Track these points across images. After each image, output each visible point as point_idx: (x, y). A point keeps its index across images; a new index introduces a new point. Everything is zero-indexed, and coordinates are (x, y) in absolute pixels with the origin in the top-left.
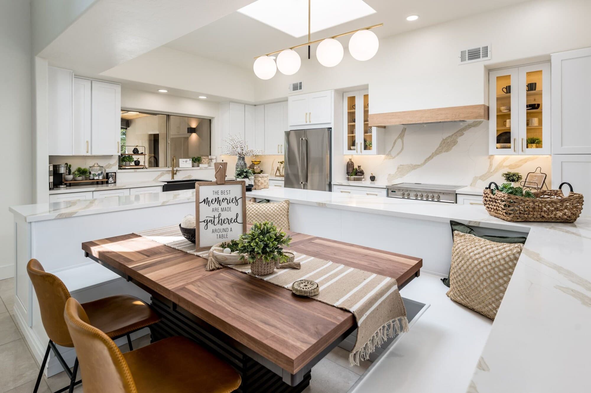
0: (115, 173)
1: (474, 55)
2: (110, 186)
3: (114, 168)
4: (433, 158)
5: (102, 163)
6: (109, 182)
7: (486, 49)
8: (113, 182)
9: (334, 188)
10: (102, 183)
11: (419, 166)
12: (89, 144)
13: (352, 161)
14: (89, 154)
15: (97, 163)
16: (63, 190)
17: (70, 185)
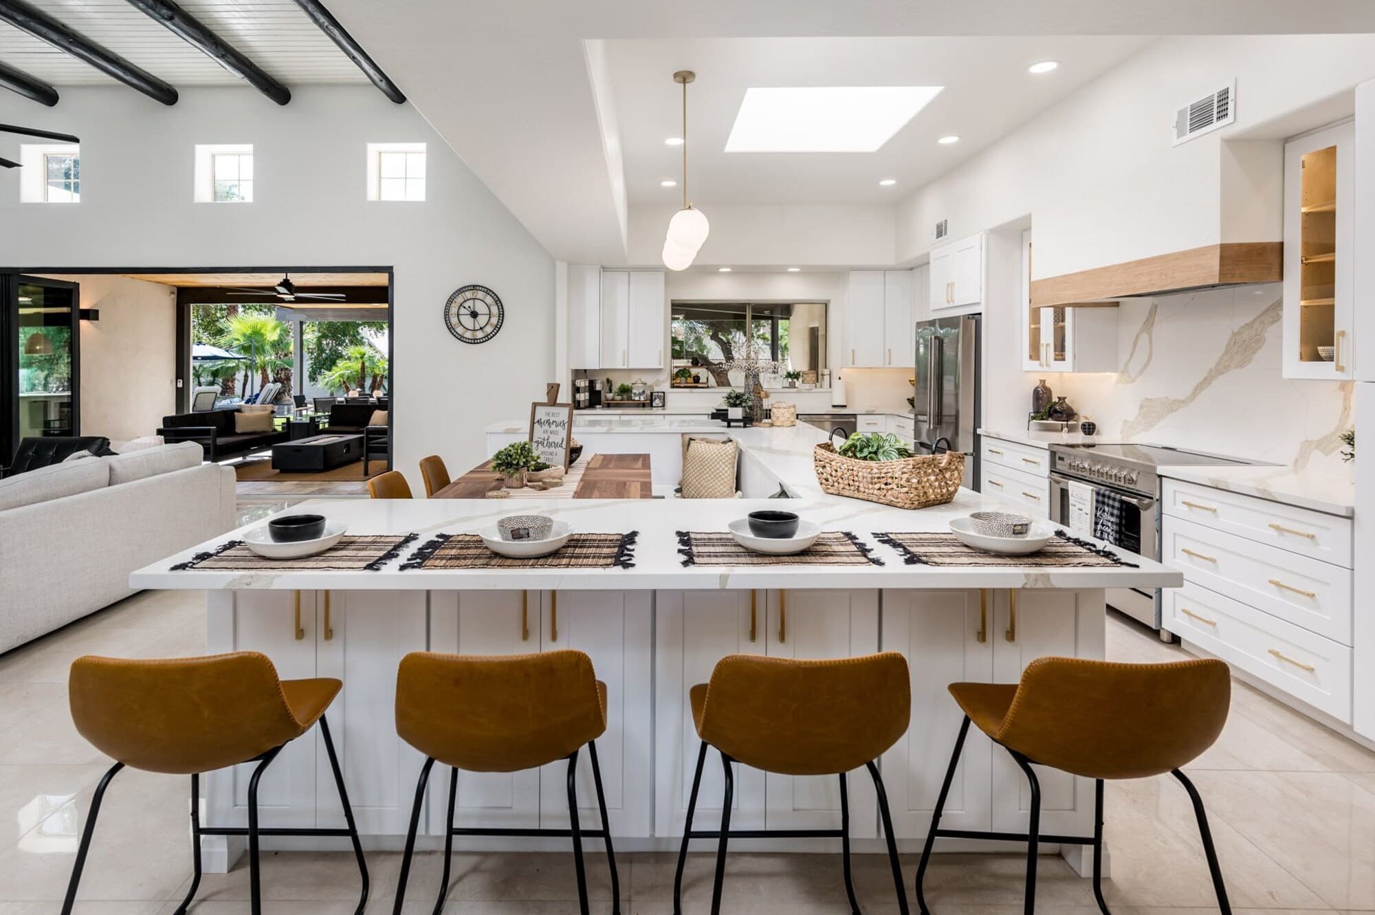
0: (664, 393)
1: (1201, 116)
2: (654, 410)
3: (665, 386)
4: (1210, 383)
5: (649, 379)
6: (654, 404)
7: (1224, 96)
8: (660, 405)
9: (984, 442)
10: (644, 405)
11: (1182, 403)
12: (626, 354)
13: (1047, 384)
14: (625, 367)
15: (640, 380)
16: (599, 410)
17: (609, 406)
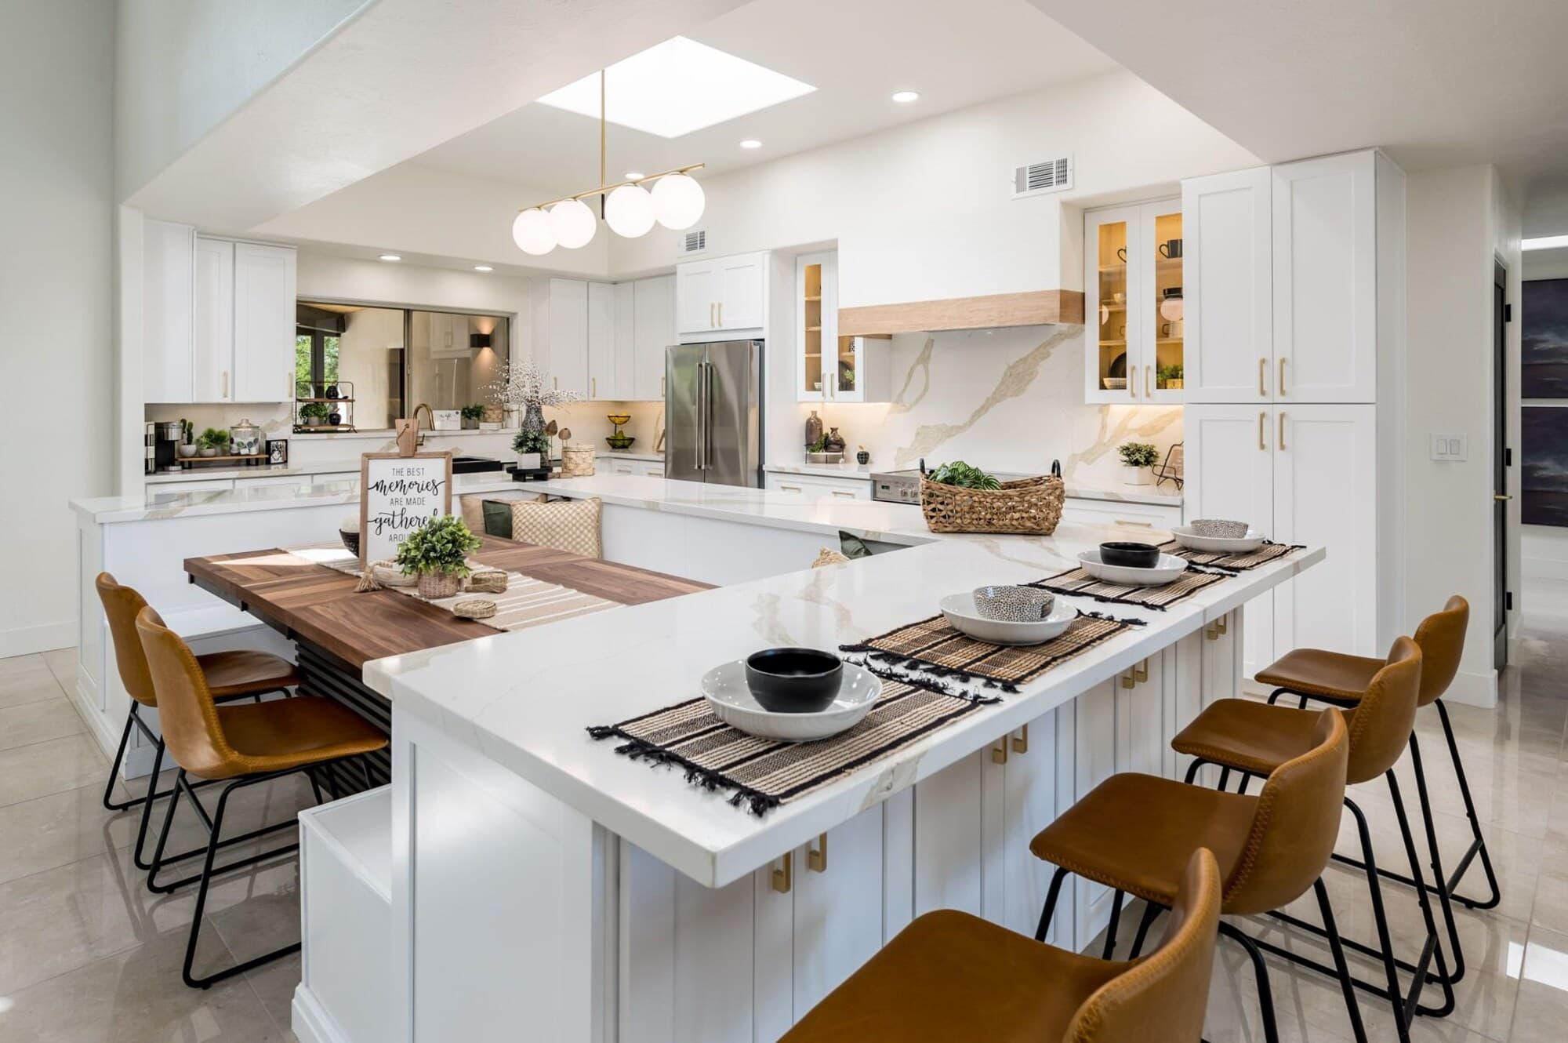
0: (286, 441)
1: (1040, 177)
2: (275, 470)
3: (285, 432)
4: (987, 409)
5: (259, 419)
6: (273, 461)
7: (1063, 164)
8: (280, 460)
9: (769, 479)
10: (257, 462)
11: (959, 429)
12: (229, 379)
14: (228, 400)
15: (247, 420)
16: (175, 474)
17: (188, 466)
